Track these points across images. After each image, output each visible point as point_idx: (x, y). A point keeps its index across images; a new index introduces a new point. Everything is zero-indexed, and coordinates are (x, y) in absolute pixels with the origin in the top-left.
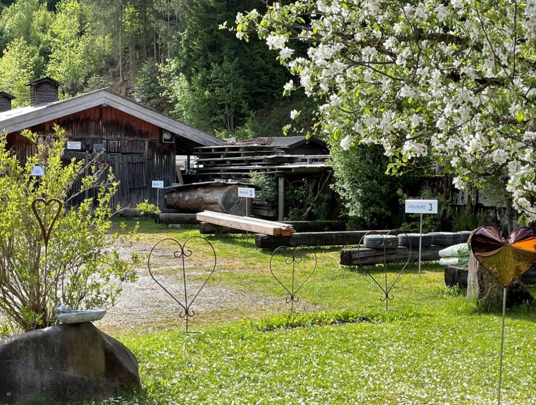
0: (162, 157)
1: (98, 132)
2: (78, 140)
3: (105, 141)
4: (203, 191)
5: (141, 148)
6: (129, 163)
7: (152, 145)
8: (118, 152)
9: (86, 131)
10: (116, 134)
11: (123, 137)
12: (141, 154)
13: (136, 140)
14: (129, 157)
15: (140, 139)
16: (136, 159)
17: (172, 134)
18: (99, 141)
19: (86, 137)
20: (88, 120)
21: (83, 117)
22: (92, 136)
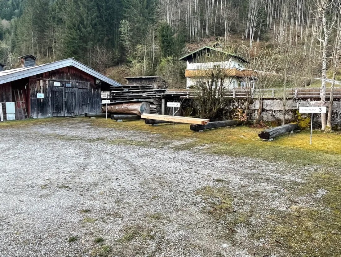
0: (95, 91)
1: (68, 78)
2: (59, 82)
3: (71, 83)
4: (126, 105)
5: (87, 86)
6: (82, 93)
7: (91, 85)
8: (77, 88)
9: (63, 78)
10: (76, 80)
11: (79, 81)
12: (87, 89)
13: (85, 83)
14: (82, 90)
15: (86, 82)
16: (85, 91)
17: (100, 80)
18: (68, 82)
19: (62, 80)
20: (63, 73)
21: (61, 71)
22: (65, 80)
